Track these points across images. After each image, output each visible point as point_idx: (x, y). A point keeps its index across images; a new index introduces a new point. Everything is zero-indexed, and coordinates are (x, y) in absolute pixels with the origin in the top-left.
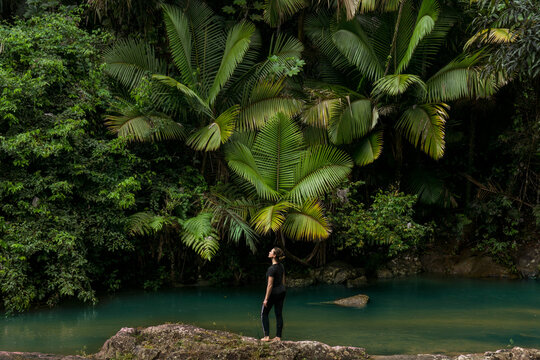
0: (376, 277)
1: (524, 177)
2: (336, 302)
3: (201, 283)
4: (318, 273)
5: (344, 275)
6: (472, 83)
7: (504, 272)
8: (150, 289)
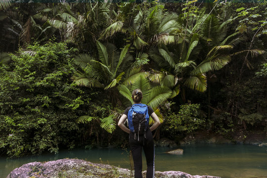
0: (180, 144)
1: (232, 104)
2: (169, 152)
3: (110, 146)
4: (157, 142)
5: (168, 143)
6: (213, 66)
7: (229, 142)
8: (87, 149)
